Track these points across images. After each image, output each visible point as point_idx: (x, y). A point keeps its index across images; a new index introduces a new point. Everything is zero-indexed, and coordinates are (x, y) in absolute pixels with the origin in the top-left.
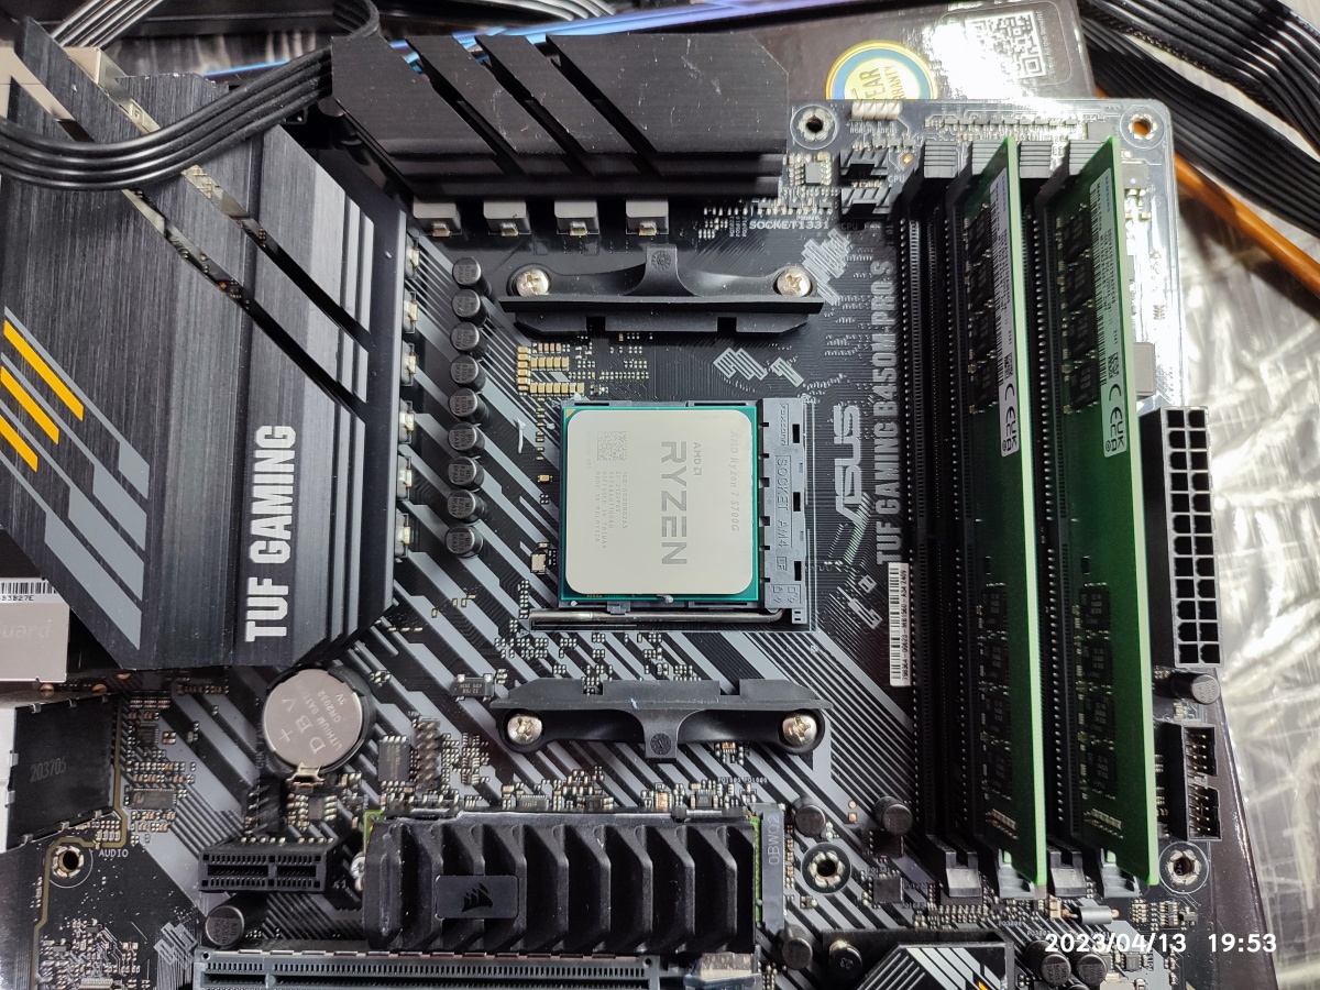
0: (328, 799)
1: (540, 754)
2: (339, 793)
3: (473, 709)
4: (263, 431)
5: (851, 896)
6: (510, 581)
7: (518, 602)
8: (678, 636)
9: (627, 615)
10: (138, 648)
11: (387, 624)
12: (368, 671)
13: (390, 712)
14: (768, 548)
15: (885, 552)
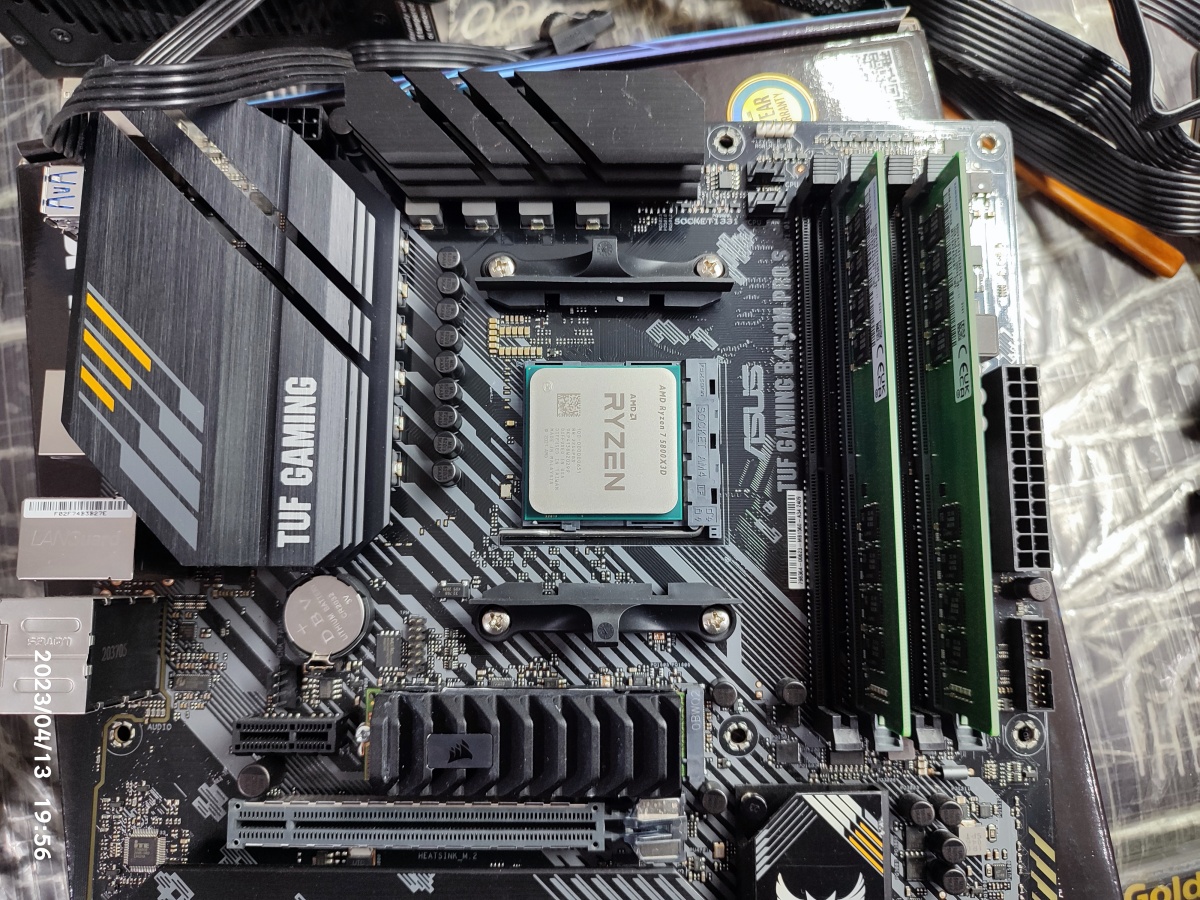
0: (335, 681)
1: (506, 644)
2: (344, 677)
3: (454, 609)
4: (291, 381)
5: (758, 758)
6: (483, 505)
7: (489, 522)
8: (618, 549)
9: (577, 532)
10: (195, 549)
11: (383, 540)
12: (368, 578)
13: (386, 611)
14: (690, 478)
15: (784, 482)
